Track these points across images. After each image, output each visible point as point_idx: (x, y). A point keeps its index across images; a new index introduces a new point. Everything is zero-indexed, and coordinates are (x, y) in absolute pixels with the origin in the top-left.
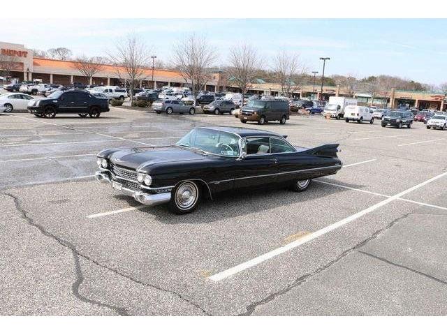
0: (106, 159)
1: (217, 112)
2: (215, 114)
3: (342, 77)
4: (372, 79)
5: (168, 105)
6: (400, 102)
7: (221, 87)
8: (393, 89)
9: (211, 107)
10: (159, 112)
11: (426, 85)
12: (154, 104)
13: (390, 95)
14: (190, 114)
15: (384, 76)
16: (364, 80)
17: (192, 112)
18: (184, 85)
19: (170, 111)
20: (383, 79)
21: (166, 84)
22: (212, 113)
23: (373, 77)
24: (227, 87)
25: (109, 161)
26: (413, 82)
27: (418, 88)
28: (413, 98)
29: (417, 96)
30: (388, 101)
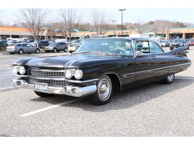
0: (23, 66)
1: (55, 50)
2: (54, 52)
3: (131, 24)
4: (152, 23)
5: (19, 48)
6: (173, 36)
7: (49, 37)
8: (167, 28)
9: (51, 48)
10: (12, 53)
11: (187, 23)
12: (8, 47)
13: (165, 32)
14: (36, 53)
15: (159, 21)
16: (145, 25)
17: (38, 52)
18: (22, 37)
19: (21, 52)
20: (158, 22)
21: (8, 36)
22: (52, 51)
23: (152, 22)
24: (53, 36)
25: (26, 67)
26: (178, 22)
27: (182, 25)
28: (181, 33)
29: (184, 31)
30: (165, 36)
